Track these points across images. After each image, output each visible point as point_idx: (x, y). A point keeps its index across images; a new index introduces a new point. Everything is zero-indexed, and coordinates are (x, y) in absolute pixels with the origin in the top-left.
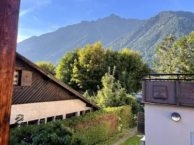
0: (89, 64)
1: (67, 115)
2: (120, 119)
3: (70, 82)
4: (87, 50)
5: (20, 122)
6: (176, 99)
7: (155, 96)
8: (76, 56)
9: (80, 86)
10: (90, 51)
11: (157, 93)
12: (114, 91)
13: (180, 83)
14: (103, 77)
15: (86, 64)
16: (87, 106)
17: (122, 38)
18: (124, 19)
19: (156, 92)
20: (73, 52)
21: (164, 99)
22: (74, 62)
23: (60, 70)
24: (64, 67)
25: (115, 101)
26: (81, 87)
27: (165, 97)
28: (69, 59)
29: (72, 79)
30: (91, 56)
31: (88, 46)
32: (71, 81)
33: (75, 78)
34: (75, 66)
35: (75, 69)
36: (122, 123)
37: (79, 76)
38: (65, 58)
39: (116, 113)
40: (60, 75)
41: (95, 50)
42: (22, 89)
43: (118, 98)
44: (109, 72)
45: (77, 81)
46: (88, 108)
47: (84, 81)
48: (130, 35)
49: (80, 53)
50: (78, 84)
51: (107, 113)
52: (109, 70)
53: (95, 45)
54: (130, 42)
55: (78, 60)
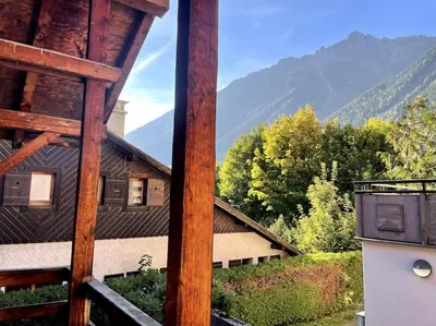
0: (286, 157)
1: (230, 262)
2: (347, 278)
3: (246, 197)
4: (282, 127)
5: (146, 268)
6: (421, 231)
7: (379, 225)
8: (258, 142)
9: (267, 206)
10: (286, 129)
11: (384, 220)
12: (335, 217)
13: (427, 199)
14: (311, 186)
15: (280, 158)
16: (272, 247)
17: (383, 87)
18: (386, 41)
19: (382, 217)
20: (252, 134)
21: (398, 232)
22: (253, 155)
23: (227, 173)
24: (235, 165)
25: (339, 239)
26: (269, 208)
27: (400, 227)
28: (244, 150)
29: (251, 192)
30: (288, 140)
31: (283, 118)
32: (249, 194)
33: (256, 189)
34: (255, 164)
35: (256, 171)
36: (352, 289)
37: (265, 184)
38: (236, 147)
39: (336, 264)
40: (227, 183)
41: (299, 127)
42: (148, 210)
43: (344, 232)
44: (324, 175)
45: (260, 195)
46: (275, 252)
47: (275, 195)
48: (406, 76)
49: (266, 135)
50: (262, 201)
51: (314, 262)
52: (323, 170)
53: (299, 116)
54: (404, 94)
55: (262, 151)
